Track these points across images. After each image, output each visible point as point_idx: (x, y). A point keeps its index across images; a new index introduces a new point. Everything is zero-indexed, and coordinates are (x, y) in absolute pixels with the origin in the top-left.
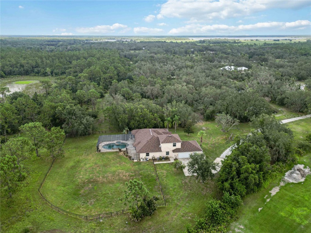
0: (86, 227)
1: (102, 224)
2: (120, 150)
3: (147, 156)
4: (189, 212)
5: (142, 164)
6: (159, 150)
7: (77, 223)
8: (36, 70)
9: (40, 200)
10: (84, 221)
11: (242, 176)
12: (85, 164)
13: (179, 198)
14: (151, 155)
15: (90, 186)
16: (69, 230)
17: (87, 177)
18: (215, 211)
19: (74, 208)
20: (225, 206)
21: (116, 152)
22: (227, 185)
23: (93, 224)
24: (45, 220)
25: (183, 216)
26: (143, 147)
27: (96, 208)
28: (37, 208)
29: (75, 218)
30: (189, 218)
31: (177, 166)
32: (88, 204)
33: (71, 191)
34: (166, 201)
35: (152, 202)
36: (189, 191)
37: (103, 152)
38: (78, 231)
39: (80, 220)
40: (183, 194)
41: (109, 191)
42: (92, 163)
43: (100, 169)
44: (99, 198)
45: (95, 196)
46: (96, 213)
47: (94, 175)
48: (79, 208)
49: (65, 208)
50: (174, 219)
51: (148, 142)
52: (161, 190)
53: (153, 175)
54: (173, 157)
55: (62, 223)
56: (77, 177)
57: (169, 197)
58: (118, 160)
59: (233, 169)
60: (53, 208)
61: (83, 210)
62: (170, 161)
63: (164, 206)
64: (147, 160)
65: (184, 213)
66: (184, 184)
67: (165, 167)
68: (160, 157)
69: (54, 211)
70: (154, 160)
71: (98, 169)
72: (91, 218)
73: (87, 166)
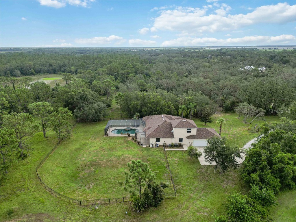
0: (78, 214)
1: (97, 212)
2: (129, 135)
3: (157, 141)
4: (206, 207)
5: (151, 150)
6: (171, 135)
7: (69, 208)
8: (62, 69)
9: (36, 180)
10: (77, 207)
11: (276, 167)
12: (90, 147)
13: (193, 189)
14: (162, 141)
15: (92, 169)
16: (58, 216)
17: (90, 160)
18: (240, 207)
19: (69, 191)
20: (253, 203)
21: (125, 137)
22: (255, 176)
23: (87, 211)
24: (35, 202)
25: (197, 211)
26: (153, 132)
27: (94, 193)
28: (30, 188)
29: (68, 202)
30: (206, 214)
31: (192, 154)
32: (85, 188)
33: (70, 173)
34: (176, 191)
35: (158, 190)
36: (206, 182)
37: (111, 137)
38: (68, 217)
39: (74, 205)
40: (198, 184)
41: (112, 175)
42: (98, 146)
43: (105, 153)
44: (99, 182)
45: (94, 180)
46: (93, 199)
47: (98, 158)
48: (74, 191)
49: (59, 190)
50: (186, 214)
51: (159, 127)
52: (171, 178)
53: (163, 162)
54: (187, 145)
55: (52, 206)
56: (80, 159)
57: (180, 187)
58: (126, 144)
59: (262, 159)
60: (46, 189)
61: (79, 194)
62: (183, 148)
63: (174, 197)
64: (157, 147)
65: (199, 208)
66: (199, 174)
67: (177, 155)
68: (172, 143)
69: (46, 193)
70: (165, 146)
71: (103, 152)
72: (85, 204)
73: (92, 149)
